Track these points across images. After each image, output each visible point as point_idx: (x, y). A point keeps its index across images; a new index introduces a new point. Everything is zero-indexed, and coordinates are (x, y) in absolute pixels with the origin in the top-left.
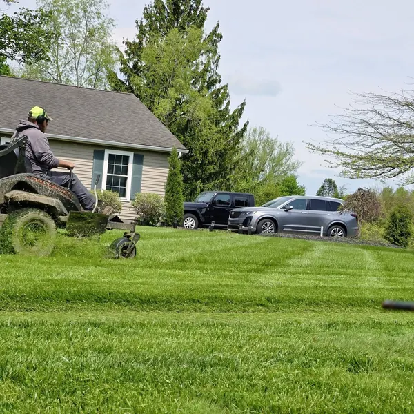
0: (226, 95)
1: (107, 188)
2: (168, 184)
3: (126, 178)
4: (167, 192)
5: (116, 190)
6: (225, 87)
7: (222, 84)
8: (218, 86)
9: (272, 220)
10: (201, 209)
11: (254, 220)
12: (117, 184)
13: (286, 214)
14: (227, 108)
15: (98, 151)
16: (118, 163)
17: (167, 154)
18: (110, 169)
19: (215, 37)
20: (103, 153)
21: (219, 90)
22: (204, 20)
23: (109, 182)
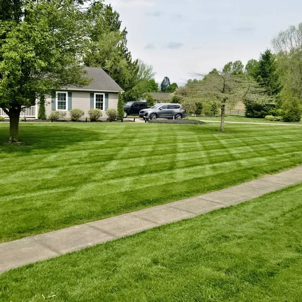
0: (130, 56)
1: (96, 107)
2: (118, 104)
3: (102, 103)
4: (118, 107)
5: (99, 108)
6: (130, 53)
7: (129, 52)
8: (127, 53)
9: (155, 114)
10: (128, 109)
11: (149, 114)
12: (99, 106)
13: (160, 111)
14: (131, 61)
15: (92, 94)
16: (99, 98)
17: (117, 93)
18: (97, 100)
19: (125, 32)
20: (93, 94)
21: (127, 54)
22: (120, 26)
23: (96, 105)
